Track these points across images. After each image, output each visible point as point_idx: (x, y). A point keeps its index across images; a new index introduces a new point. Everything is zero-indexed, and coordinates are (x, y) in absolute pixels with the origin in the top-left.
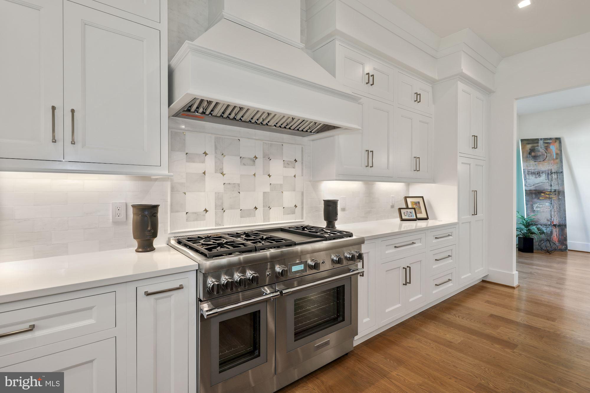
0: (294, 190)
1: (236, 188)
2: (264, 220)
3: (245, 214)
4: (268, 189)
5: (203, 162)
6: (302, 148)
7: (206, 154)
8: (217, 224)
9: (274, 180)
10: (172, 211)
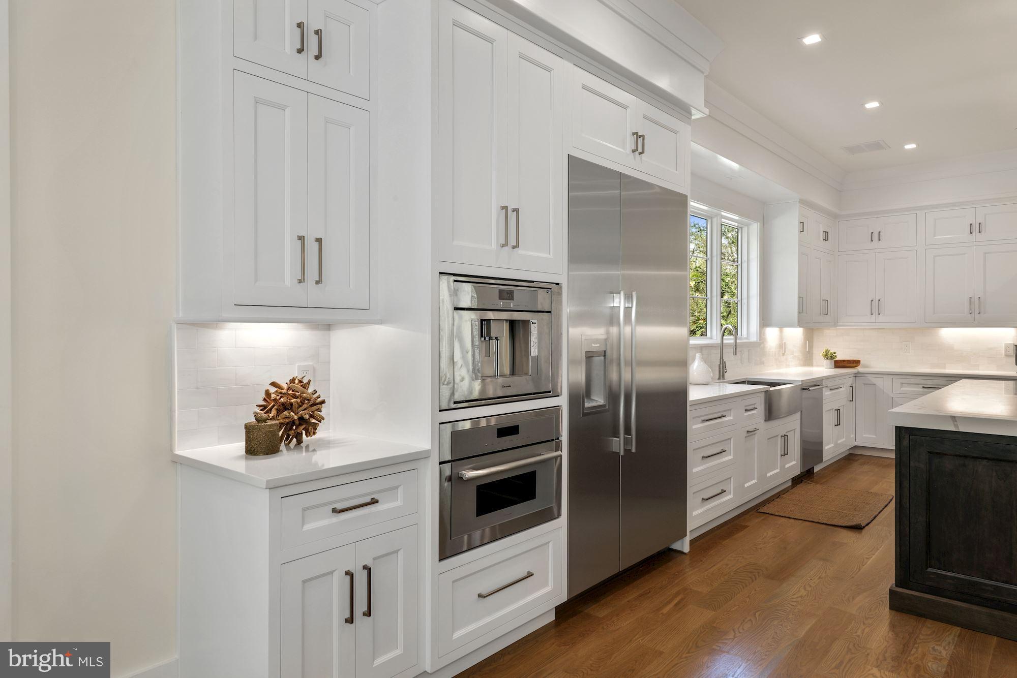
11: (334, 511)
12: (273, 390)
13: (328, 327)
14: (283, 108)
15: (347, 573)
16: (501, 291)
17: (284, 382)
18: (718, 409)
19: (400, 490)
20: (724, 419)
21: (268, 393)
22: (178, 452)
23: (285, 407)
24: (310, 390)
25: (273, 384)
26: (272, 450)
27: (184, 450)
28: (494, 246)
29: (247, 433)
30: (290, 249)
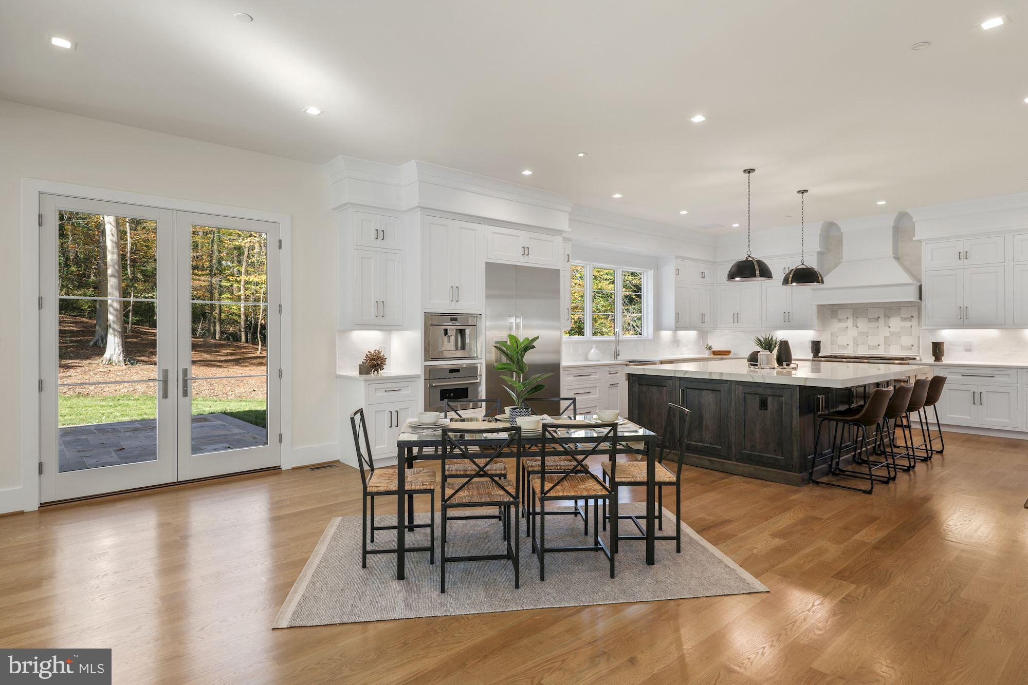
0: (911, 335)
1: (866, 334)
2: (885, 352)
3: (870, 348)
4: (888, 335)
5: (846, 322)
6: (919, 308)
7: (848, 318)
8: (854, 352)
9: (892, 329)
10: (832, 344)
11: (386, 391)
12: (368, 354)
13: (390, 331)
14: (371, 258)
15: (390, 412)
16: (451, 318)
17: (372, 352)
18: (586, 371)
19: (410, 388)
20: (591, 377)
21: (367, 355)
22: (337, 373)
23: (373, 359)
24: (382, 354)
25: (369, 352)
26: (368, 373)
27: (339, 373)
28: (448, 301)
29: (360, 367)
30: (373, 305)
